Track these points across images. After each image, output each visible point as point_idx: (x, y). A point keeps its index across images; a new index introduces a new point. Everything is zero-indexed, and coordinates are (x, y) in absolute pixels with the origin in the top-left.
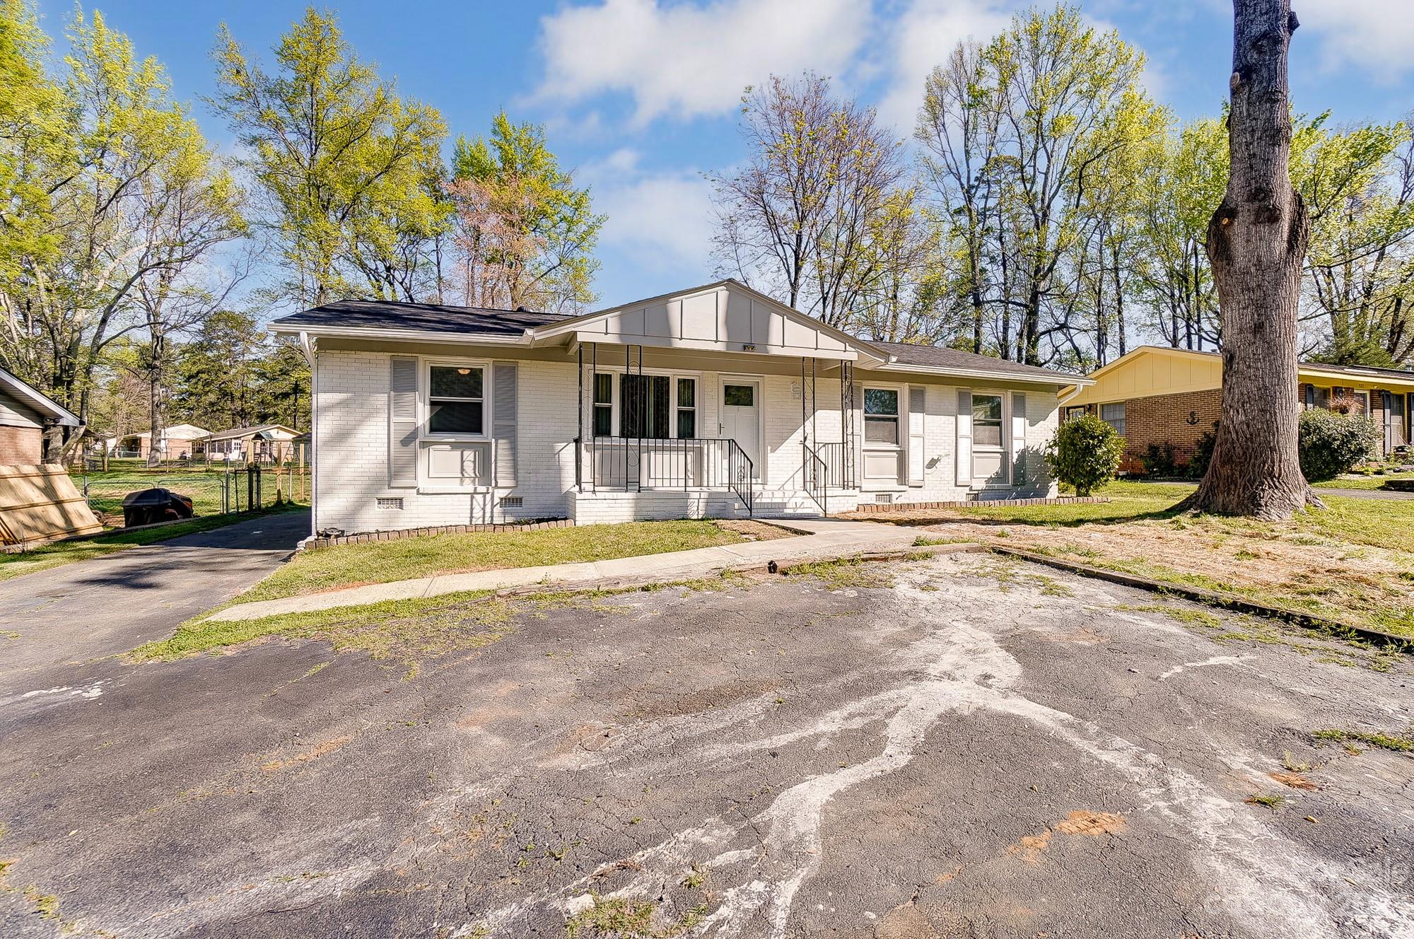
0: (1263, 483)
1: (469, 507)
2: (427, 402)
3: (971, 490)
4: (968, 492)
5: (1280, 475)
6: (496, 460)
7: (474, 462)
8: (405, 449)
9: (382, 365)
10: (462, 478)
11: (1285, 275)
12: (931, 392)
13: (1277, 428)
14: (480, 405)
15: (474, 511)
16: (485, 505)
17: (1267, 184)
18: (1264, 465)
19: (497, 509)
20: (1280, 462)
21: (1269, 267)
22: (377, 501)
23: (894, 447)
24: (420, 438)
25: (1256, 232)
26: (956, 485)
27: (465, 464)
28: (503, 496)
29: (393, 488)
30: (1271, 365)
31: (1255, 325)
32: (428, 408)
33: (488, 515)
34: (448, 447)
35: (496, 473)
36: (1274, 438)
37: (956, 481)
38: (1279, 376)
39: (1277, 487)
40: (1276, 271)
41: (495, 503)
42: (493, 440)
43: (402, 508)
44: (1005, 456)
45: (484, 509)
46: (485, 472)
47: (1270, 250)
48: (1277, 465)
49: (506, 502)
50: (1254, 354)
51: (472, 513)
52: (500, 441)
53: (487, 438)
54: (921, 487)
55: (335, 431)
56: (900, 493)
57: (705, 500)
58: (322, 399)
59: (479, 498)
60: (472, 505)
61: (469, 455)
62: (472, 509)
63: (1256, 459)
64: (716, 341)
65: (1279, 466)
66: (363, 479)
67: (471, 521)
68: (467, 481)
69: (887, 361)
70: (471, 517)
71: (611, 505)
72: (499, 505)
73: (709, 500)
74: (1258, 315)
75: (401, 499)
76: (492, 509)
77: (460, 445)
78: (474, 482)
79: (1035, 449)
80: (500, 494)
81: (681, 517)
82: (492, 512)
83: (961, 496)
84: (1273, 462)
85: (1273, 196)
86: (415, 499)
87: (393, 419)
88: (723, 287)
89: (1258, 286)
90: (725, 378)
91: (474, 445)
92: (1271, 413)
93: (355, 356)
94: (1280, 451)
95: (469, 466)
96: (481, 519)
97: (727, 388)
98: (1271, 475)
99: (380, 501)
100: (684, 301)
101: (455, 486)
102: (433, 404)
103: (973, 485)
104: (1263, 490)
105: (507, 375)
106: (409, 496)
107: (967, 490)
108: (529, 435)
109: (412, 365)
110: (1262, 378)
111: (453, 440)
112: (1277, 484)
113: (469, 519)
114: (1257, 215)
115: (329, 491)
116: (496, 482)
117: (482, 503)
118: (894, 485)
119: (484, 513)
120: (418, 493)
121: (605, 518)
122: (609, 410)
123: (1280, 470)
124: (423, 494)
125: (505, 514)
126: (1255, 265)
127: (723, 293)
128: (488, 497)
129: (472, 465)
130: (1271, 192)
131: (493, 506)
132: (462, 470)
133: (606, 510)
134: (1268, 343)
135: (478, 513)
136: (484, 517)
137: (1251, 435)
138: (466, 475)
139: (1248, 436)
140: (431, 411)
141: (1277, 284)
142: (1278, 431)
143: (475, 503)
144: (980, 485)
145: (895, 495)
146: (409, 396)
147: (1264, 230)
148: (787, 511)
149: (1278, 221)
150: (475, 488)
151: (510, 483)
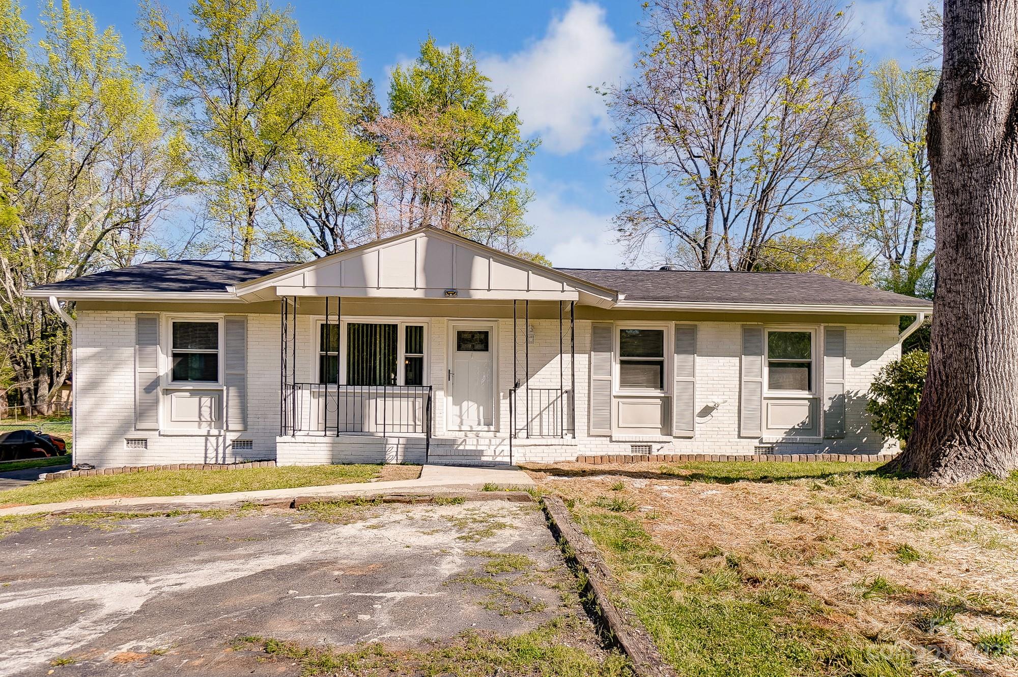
0: (953, 437)
1: (204, 448)
2: (170, 354)
3: (761, 442)
4: (758, 445)
5: (977, 428)
6: (227, 406)
7: (211, 408)
8: (148, 396)
9: (128, 322)
10: (200, 421)
11: (1000, 168)
12: (705, 331)
13: (978, 368)
14: (216, 356)
15: (209, 452)
16: (217, 446)
17: (972, 54)
18: (958, 415)
19: (229, 450)
20: (980, 410)
21: (978, 161)
22: (125, 442)
23: (657, 393)
24: (163, 385)
25: (960, 117)
26: (739, 437)
27: (202, 409)
28: (234, 438)
29: (138, 430)
30: (974, 286)
31: (958, 236)
32: (171, 359)
33: (220, 455)
34: (188, 394)
35: (227, 418)
36: (973, 380)
37: (739, 431)
38: (984, 301)
39: (970, 443)
40: (988, 165)
41: (227, 445)
42: (225, 388)
43: (146, 448)
44: (815, 404)
45: (217, 450)
46: (219, 417)
47: (978, 139)
48: (974, 414)
49: (237, 444)
50: (955, 274)
51: (206, 454)
52: (230, 388)
53: (221, 386)
54: (690, 438)
55: (90, 381)
56: (663, 444)
57: (403, 446)
58: (78, 353)
59: (213, 440)
60: (206, 446)
61: (206, 401)
62: (206, 450)
63: (949, 406)
64: (415, 289)
65: (978, 416)
66: (114, 421)
67: (205, 461)
68: (204, 425)
69: (616, 299)
70: (206, 457)
71: (310, 448)
72: (231, 447)
73: (407, 447)
74: (962, 224)
75: (146, 440)
76: (224, 451)
77: (197, 392)
78: (210, 425)
79: (860, 395)
80: (231, 437)
81: (379, 462)
82: (224, 453)
83: (747, 448)
84: (970, 411)
85: (979, 69)
86: (157, 440)
87: (138, 369)
88: (423, 234)
89: (964, 186)
90: (454, 323)
91: (209, 392)
92: (970, 349)
93: (107, 315)
94: (980, 397)
95: (206, 411)
96: (214, 459)
97: (460, 334)
98: (965, 428)
99: (129, 441)
100: (382, 251)
101: (193, 429)
102: (175, 356)
103: (764, 437)
104: (951, 446)
105: (238, 328)
106: (152, 436)
107: (756, 442)
108: (257, 383)
109: (154, 321)
110: (963, 304)
111: (191, 388)
112: (971, 438)
113: (203, 459)
114: (960, 97)
115: (85, 431)
116: (227, 426)
117: (215, 445)
118: (657, 435)
119: (217, 453)
120: (160, 435)
121: (304, 460)
122: (337, 358)
123: (978, 421)
124: (164, 436)
125: (234, 455)
126: (961, 160)
127: (421, 239)
128: (221, 439)
129: (209, 410)
130: (977, 63)
131: (225, 448)
132: (200, 415)
133: (304, 452)
134: (972, 259)
135: (211, 453)
136: (217, 458)
137: (947, 377)
138: (203, 419)
139: (944, 378)
140: (174, 361)
141: (988, 182)
142: (979, 373)
143: (209, 444)
144: (773, 436)
145: (655, 447)
146: (150, 349)
147: (969, 113)
148: (484, 459)
149: (986, 100)
150: (209, 431)
151: (239, 427)
